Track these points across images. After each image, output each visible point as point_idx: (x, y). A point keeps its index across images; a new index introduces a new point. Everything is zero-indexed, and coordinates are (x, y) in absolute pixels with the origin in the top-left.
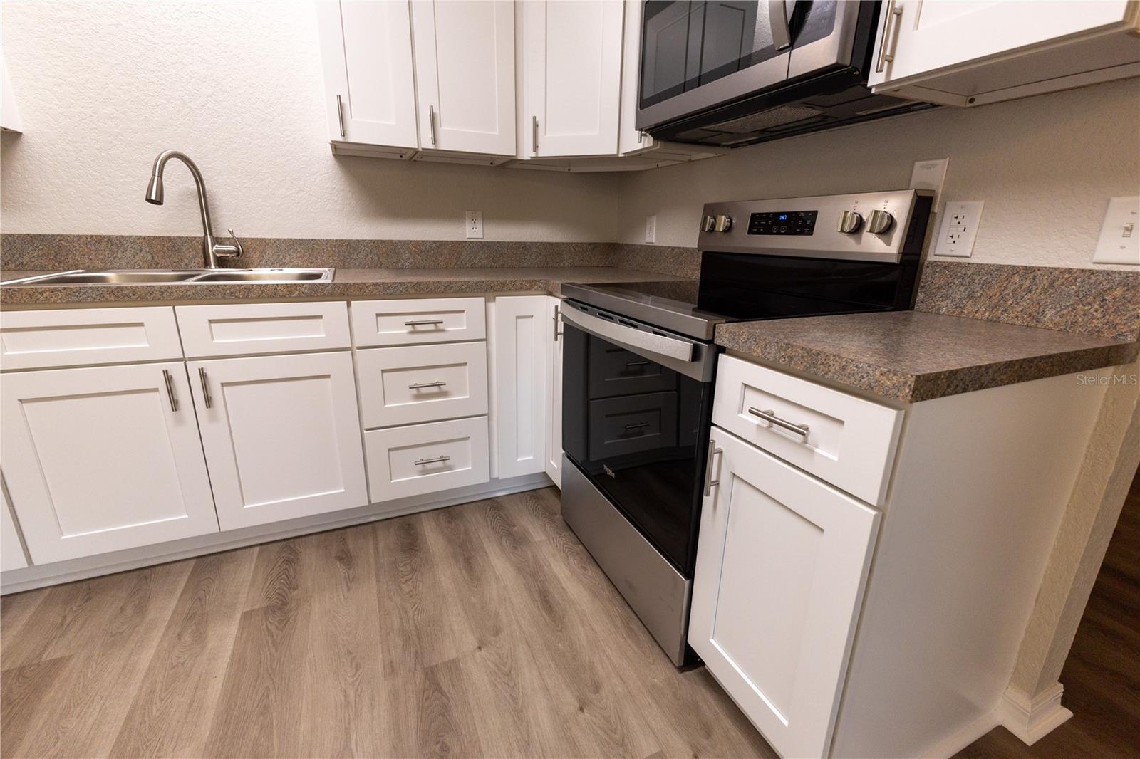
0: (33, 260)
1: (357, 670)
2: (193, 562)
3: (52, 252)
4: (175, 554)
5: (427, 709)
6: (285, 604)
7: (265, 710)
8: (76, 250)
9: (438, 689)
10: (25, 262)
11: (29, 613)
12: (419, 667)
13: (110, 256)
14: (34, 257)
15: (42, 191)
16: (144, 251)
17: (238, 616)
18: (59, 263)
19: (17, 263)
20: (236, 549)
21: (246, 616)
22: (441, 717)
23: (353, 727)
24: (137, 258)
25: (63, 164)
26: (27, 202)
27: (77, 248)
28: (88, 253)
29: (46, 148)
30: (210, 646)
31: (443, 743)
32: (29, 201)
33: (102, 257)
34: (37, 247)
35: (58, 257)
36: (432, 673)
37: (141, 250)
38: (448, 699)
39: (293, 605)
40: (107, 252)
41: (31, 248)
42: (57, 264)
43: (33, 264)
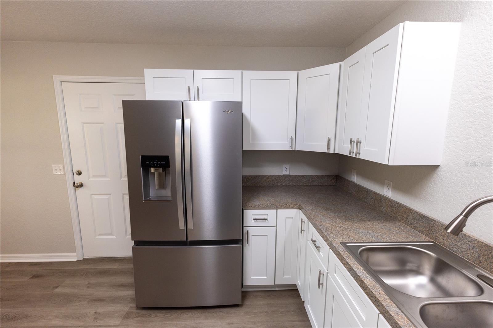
0: (420, 227)
3: (429, 227)
8: (438, 231)
10: (417, 227)
13: (453, 242)
14: (421, 226)
15: (438, 196)
16: (475, 249)
18: (429, 234)
19: (414, 226)
24: (469, 252)
25: (452, 184)
26: (430, 199)
27: (440, 230)
28: (443, 235)
29: (448, 174)
32: (431, 199)
33: (449, 241)
34: (424, 222)
35: (430, 230)
37: (473, 248)
40: (453, 240)
41: (421, 221)
42: (428, 234)
43: (419, 229)
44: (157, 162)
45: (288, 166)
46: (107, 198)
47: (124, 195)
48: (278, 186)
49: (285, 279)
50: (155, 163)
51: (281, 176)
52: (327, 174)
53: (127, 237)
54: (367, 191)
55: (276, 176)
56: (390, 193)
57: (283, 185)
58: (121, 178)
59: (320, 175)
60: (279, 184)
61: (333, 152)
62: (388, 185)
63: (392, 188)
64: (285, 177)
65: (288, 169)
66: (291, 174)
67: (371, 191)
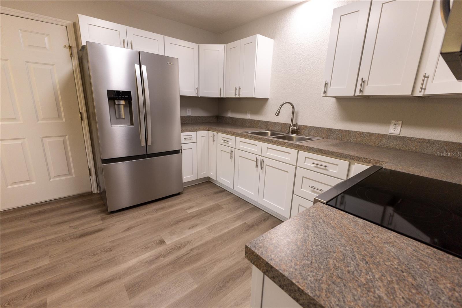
1: (241, 251)
2: (253, 206)
4: (253, 203)
5: (237, 272)
6: (252, 227)
7: (225, 241)
9: (244, 272)
11: (230, 198)
12: (248, 264)
17: (244, 222)
20: (261, 210)
21: (245, 223)
22: (236, 277)
23: (227, 258)
26: (266, 114)
29: (272, 102)
30: (235, 223)
31: (229, 281)
36: (248, 268)
38: (242, 276)
39: (252, 228)
44: (122, 96)
45: (190, 110)
46: (21, 142)
47: (43, 138)
48: (184, 123)
49: (203, 175)
50: (119, 96)
51: (186, 117)
52: (212, 115)
53: (50, 181)
54: (238, 119)
55: (183, 116)
56: (250, 116)
57: (188, 122)
58: (38, 120)
59: (209, 116)
60: (185, 122)
61: (222, 97)
62: (248, 113)
63: (251, 113)
64: (189, 117)
65: (190, 112)
66: (192, 116)
67: (240, 119)
